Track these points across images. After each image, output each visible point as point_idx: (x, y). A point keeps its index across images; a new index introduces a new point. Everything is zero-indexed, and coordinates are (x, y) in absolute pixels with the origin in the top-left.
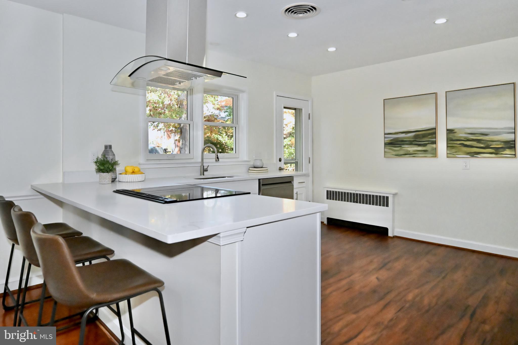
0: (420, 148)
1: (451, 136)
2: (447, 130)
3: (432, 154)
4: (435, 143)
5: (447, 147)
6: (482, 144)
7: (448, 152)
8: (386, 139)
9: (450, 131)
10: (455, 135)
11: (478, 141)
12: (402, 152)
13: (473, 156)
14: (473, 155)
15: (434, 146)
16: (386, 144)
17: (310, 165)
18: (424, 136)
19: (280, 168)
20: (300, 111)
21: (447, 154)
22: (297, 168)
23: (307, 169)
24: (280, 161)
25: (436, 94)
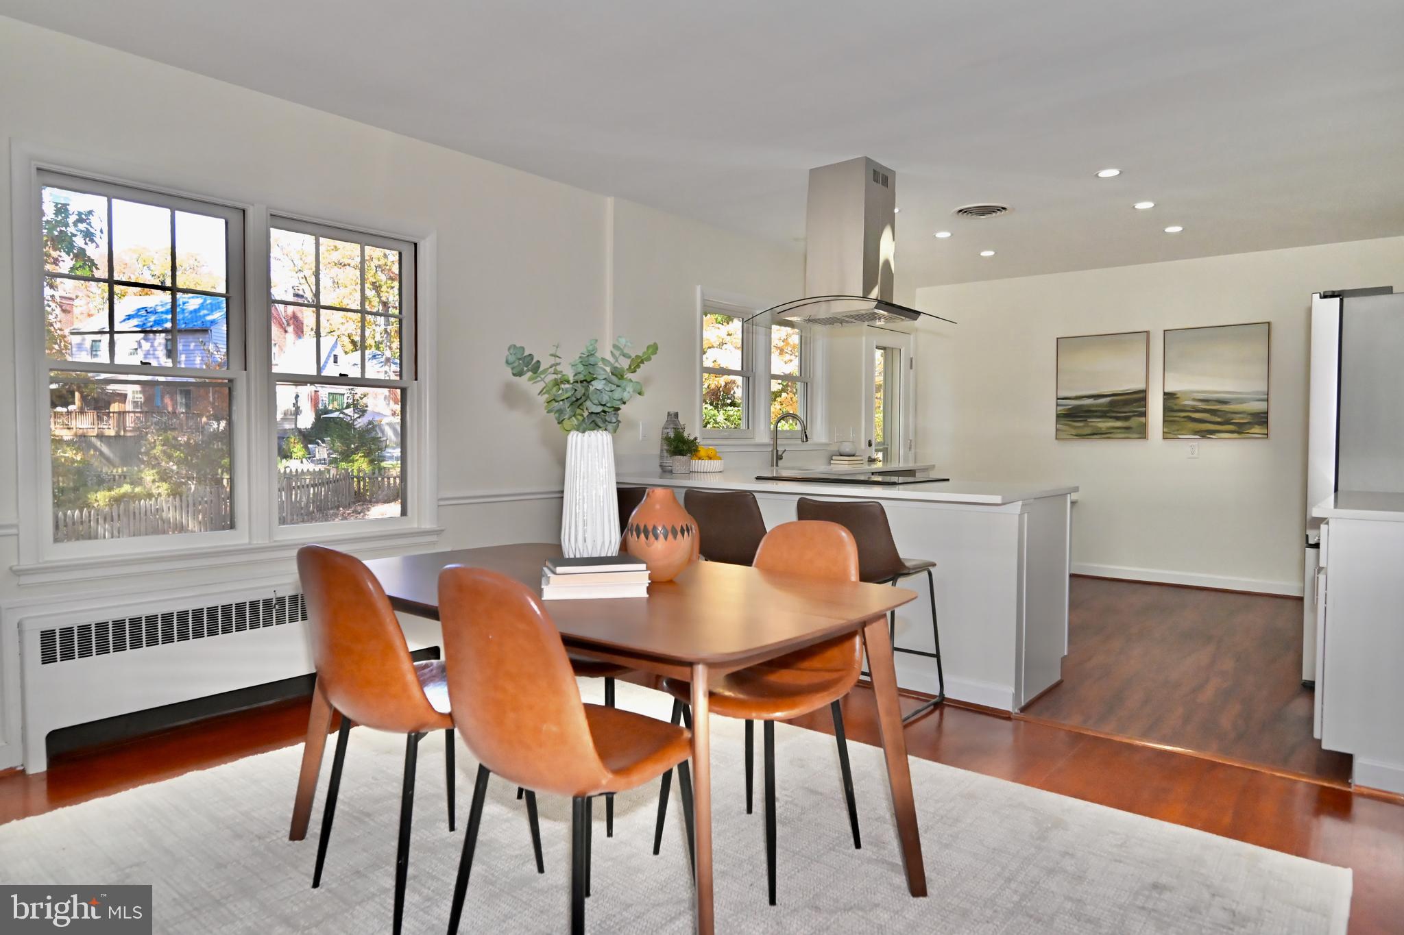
0: (1119, 424)
1: (1171, 403)
2: (1165, 394)
3: (1140, 433)
4: (1144, 414)
5: (1164, 421)
6: (1219, 417)
7: (1166, 430)
8: (1059, 408)
9: (1169, 396)
10: (1177, 402)
11: (1213, 412)
12: (1088, 431)
13: (1203, 437)
14: (1204, 434)
15: (1143, 419)
16: (1058, 416)
17: (911, 457)
18: (1126, 403)
19: (870, 457)
20: (896, 353)
21: (1164, 432)
22: (886, 459)
23: (906, 460)
24: (870, 445)
25: (1147, 332)
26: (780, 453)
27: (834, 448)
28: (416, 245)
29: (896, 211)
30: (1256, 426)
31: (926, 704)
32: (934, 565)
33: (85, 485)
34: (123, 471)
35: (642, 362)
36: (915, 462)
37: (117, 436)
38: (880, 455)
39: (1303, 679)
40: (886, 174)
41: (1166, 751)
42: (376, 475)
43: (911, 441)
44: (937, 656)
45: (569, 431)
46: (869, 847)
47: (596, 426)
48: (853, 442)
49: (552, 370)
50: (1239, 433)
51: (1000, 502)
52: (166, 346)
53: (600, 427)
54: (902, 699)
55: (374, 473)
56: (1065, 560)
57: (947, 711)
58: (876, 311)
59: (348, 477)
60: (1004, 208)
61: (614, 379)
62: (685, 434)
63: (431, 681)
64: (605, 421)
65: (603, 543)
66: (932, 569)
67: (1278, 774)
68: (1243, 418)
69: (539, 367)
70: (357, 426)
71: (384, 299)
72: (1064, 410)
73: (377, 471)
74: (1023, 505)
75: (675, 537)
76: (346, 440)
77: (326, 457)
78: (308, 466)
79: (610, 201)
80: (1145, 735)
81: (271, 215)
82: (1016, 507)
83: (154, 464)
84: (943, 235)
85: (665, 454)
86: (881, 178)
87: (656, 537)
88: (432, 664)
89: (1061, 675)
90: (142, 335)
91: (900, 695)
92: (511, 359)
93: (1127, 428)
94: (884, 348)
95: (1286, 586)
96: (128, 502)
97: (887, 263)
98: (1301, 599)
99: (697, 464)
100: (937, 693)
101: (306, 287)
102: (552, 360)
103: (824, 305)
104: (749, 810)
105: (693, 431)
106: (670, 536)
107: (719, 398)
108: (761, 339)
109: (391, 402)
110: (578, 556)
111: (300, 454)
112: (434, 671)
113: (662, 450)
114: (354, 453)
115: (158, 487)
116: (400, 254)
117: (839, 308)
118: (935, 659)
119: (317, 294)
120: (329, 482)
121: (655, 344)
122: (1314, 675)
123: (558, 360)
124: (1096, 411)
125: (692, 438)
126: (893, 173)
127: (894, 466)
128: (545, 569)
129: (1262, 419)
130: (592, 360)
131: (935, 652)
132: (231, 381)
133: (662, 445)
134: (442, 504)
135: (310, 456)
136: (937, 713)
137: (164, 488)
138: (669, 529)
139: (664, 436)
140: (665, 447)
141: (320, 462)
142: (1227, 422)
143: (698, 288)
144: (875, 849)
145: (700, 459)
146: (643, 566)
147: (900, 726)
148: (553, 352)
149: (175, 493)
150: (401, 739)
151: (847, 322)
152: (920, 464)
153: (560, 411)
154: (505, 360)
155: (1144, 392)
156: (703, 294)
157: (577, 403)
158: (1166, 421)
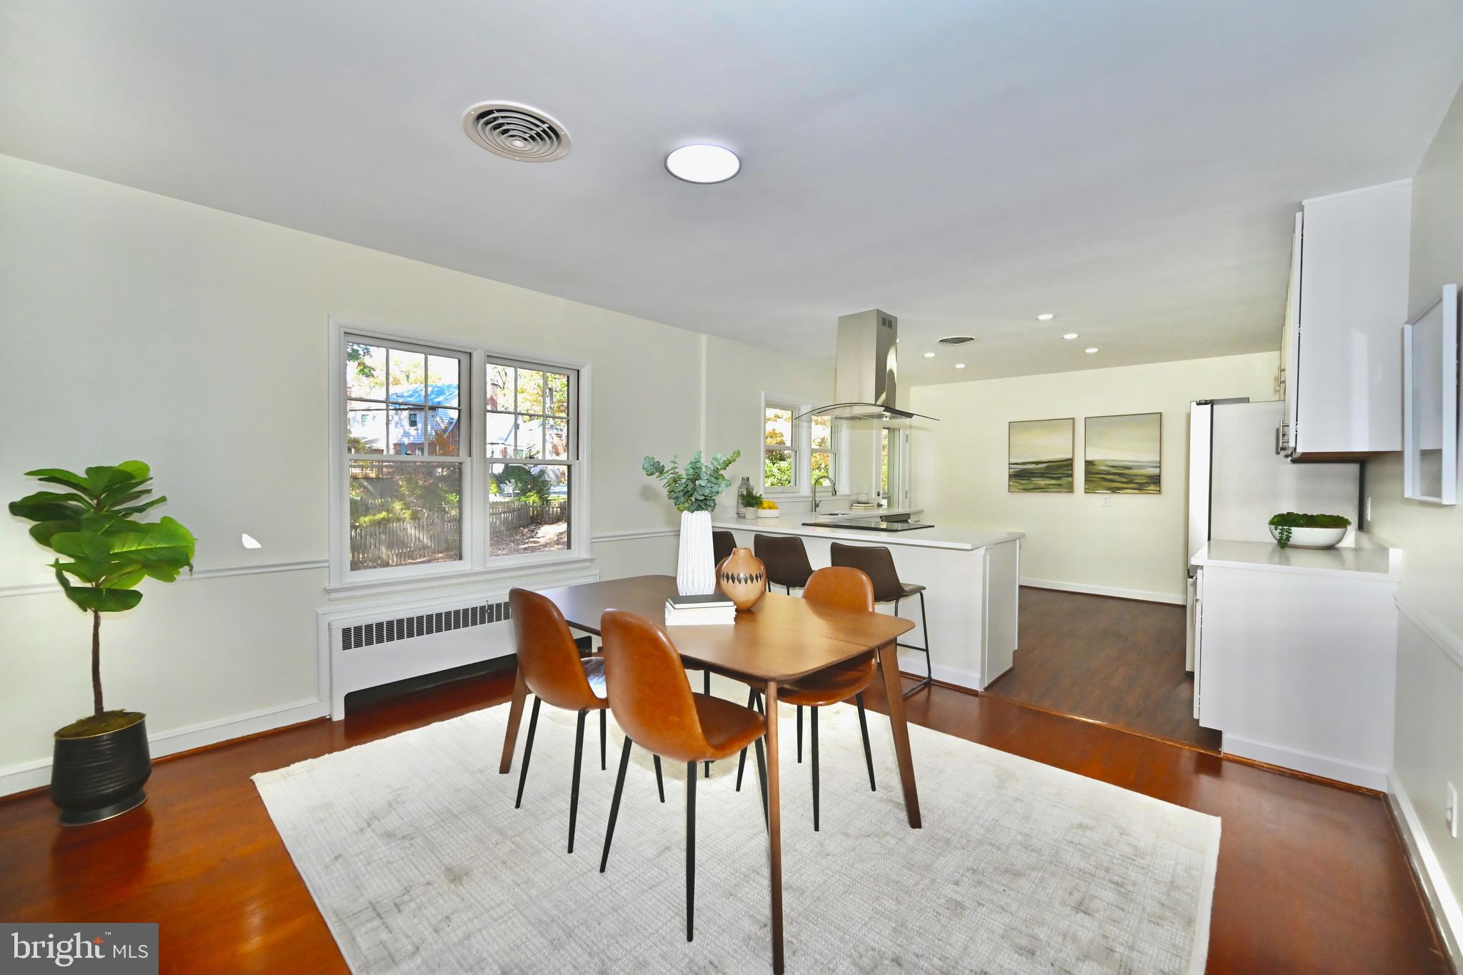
0: (1053, 482)
1: (1091, 468)
2: (1086, 462)
3: (1068, 489)
4: (1071, 476)
5: (1086, 481)
6: (1125, 478)
7: (1087, 487)
8: (1011, 470)
9: (1089, 464)
10: (1095, 467)
11: (1120, 475)
12: (1031, 486)
13: (1114, 492)
14: (1114, 490)
15: (1070, 479)
16: (1010, 476)
17: (907, 501)
18: (1059, 467)
19: (878, 503)
20: (897, 433)
21: (1085, 489)
22: (889, 505)
23: (903, 507)
24: (879, 495)
25: (1073, 419)
26: (817, 502)
27: (854, 498)
28: (578, 371)
29: (898, 341)
30: (1152, 485)
31: (919, 683)
32: (925, 588)
33: (358, 511)
34: (381, 502)
35: (730, 463)
36: (910, 507)
37: (378, 478)
38: (884, 502)
39: (1187, 670)
40: (890, 319)
41: (1088, 723)
42: (544, 506)
43: (907, 492)
44: (927, 650)
45: (682, 511)
46: (882, 790)
47: (699, 508)
48: (867, 494)
49: (672, 471)
50: (1140, 490)
51: (970, 548)
52: (410, 418)
53: (703, 509)
54: (901, 678)
55: (543, 504)
56: (1016, 578)
57: (933, 689)
58: (884, 413)
59: (526, 506)
60: (972, 339)
61: (713, 479)
62: (754, 493)
63: (592, 673)
64: (706, 505)
65: (705, 586)
66: (923, 591)
67: (1168, 743)
68: (1141, 480)
69: (663, 470)
70: (533, 473)
71: (550, 386)
72: (1014, 472)
73: (545, 503)
74: (986, 549)
75: (752, 582)
76: (525, 483)
77: (511, 492)
78: (500, 499)
79: (704, 338)
80: (1072, 711)
81: (488, 356)
82: (982, 551)
83: (401, 497)
84: (930, 355)
85: (741, 506)
86: (887, 323)
87: (740, 582)
88: (592, 660)
89: (1013, 664)
90: (394, 411)
91: (901, 676)
92: (646, 466)
93: (1059, 485)
94: (888, 428)
95: (1175, 598)
96: (386, 524)
97: (891, 371)
98: (1184, 607)
99: (762, 512)
100: (926, 675)
101: (499, 378)
102: (672, 465)
103: (848, 409)
104: (800, 761)
105: (758, 491)
106: (749, 581)
107: (776, 455)
108: (804, 431)
109: (554, 454)
110: (688, 594)
111: (495, 490)
112: (594, 666)
113: (738, 503)
114: (530, 491)
115: (404, 513)
116: (568, 377)
117: (858, 411)
118: (925, 653)
119: (516, 407)
120: (514, 511)
121: (738, 450)
122: (1193, 668)
123: (676, 465)
124: (1036, 473)
125: (758, 495)
126: (896, 318)
127: (895, 511)
128: (667, 603)
129: (1156, 480)
130: (698, 465)
131: (925, 648)
132: (460, 464)
133: (738, 499)
134: (594, 541)
135: (501, 491)
136: (926, 690)
137: (407, 514)
138: (748, 576)
139: (740, 494)
140: (740, 501)
141: (509, 495)
142: (1131, 482)
143: (763, 393)
144: (885, 792)
145: (763, 508)
146: (732, 603)
147: (901, 700)
148: (673, 459)
149: (415, 517)
150: (575, 714)
151: (863, 419)
152: (913, 509)
153: (677, 498)
154: (641, 466)
155: (1072, 460)
156: (766, 397)
157: (688, 494)
158: (1087, 480)
